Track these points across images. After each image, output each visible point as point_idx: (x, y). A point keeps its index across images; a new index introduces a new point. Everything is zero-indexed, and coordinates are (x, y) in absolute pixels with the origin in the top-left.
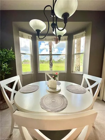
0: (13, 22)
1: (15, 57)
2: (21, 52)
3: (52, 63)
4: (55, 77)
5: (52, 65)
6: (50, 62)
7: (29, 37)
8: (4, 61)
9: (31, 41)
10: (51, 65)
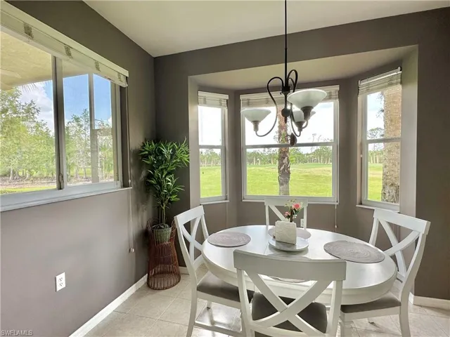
0: (190, 77)
1: (188, 160)
2: (200, 144)
3: (287, 168)
4: (292, 213)
5: (289, 173)
6: (280, 165)
7: (220, 101)
8: (168, 169)
9: (226, 110)
10: (285, 174)
